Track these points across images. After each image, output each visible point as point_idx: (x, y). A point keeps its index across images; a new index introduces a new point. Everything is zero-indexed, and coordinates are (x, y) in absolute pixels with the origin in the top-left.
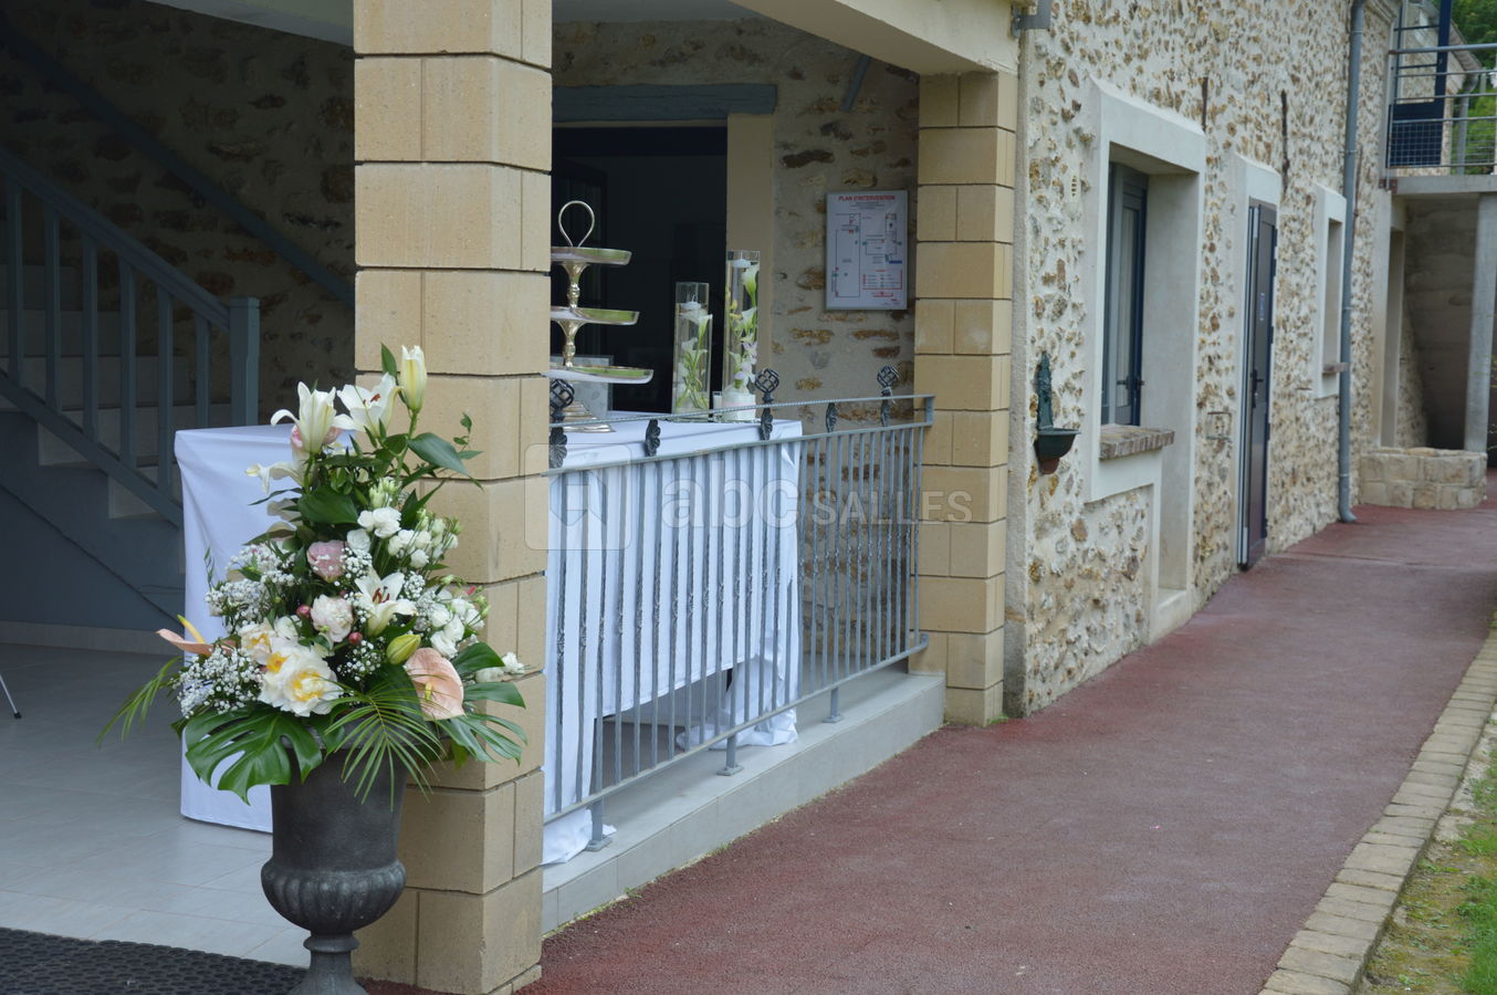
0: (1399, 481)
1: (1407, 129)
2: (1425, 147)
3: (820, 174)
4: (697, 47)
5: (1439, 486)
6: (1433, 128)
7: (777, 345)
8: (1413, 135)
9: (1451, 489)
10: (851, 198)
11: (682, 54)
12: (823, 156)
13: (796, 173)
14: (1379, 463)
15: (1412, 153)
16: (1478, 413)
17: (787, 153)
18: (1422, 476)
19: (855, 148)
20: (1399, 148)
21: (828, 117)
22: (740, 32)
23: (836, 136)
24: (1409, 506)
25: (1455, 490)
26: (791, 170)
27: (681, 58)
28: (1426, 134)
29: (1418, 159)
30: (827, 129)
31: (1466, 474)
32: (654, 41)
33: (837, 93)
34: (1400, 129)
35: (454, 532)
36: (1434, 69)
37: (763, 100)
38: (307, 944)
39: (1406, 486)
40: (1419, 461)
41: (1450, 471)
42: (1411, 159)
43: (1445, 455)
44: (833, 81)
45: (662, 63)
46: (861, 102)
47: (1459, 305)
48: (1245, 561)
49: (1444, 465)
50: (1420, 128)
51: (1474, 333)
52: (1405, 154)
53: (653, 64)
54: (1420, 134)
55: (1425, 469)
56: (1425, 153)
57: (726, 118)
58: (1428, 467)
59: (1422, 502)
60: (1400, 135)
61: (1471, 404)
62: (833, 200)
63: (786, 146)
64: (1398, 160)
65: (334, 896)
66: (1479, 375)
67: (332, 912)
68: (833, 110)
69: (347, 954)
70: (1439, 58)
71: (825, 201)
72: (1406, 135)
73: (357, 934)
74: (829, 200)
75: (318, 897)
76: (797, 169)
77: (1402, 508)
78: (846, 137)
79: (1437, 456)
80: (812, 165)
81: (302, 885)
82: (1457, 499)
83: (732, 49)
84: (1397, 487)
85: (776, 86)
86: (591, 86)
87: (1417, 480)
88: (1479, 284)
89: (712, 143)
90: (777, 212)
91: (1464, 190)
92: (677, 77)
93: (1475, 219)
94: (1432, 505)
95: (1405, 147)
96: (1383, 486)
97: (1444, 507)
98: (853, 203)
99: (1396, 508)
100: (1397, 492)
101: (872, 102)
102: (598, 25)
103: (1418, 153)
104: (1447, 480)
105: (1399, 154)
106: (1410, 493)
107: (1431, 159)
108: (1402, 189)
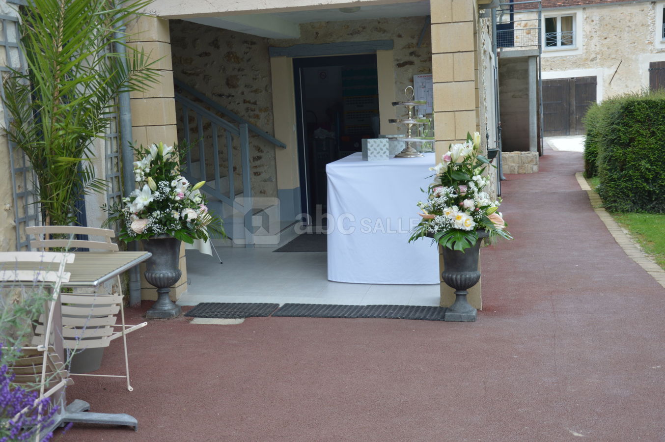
0: (513, 164)
1: (502, 34)
2: (509, 40)
3: (410, 69)
4: (364, 28)
5: (526, 165)
6: (511, 33)
7: (398, 128)
8: (504, 36)
9: (530, 166)
10: (422, 77)
11: (359, 31)
12: (411, 63)
13: (402, 69)
14: (505, 158)
15: (504, 43)
16: (534, 137)
17: (398, 63)
18: (520, 162)
19: (422, 60)
20: (499, 41)
21: (411, 50)
22: (379, 22)
23: (415, 56)
24: (517, 173)
25: (531, 166)
26: (400, 68)
27: (358, 32)
28: (509, 35)
29: (507, 45)
30: (411, 54)
31: (535, 160)
32: (348, 27)
33: (415, 41)
34: (499, 34)
35: (488, 180)
36: (509, 11)
37: (389, 45)
38: (455, 293)
39: (515, 165)
40: (519, 156)
41: (530, 159)
42: (504, 45)
43: (524, 154)
44: (413, 37)
45: (351, 34)
46: (423, 44)
47: (515, 98)
48: (499, 193)
49: (527, 157)
50: (506, 33)
51: (530, 108)
52: (502, 43)
53: (348, 35)
54: (506, 35)
55: (521, 159)
56: (509, 42)
57: (376, 51)
58: (522, 158)
59: (521, 171)
60: (499, 36)
61: (531, 134)
62: (415, 77)
63: (398, 60)
64: (500, 45)
65: (470, 278)
66: (533, 124)
67: (469, 283)
68: (413, 47)
69: (465, 295)
70: (510, 7)
71: (413, 78)
72: (502, 36)
73: (468, 290)
74: (414, 77)
75: (466, 279)
76: (401, 68)
77: (514, 174)
78: (419, 56)
79: (522, 154)
80: (406, 66)
81: (461, 276)
82: (532, 169)
83: (377, 28)
84: (512, 166)
85: (393, 40)
86: (326, 43)
87: (519, 163)
88: (531, 89)
89: (371, 60)
90: (396, 83)
91: (524, 55)
92: (357, 39)
93: (528, 66)
94: (524, 172)
95: (502, 40)
96: (507, 166)
97: (528, 172)
98: (423, 78)
99: (512, 174)
100: (512, 168)
101: (427, 44)
102: (328, 22)
103: (507, 42)
104: (529, 163)
105: (500, 43)
106: (516, 168)
107: (511, 44)
108: (502, 56)
